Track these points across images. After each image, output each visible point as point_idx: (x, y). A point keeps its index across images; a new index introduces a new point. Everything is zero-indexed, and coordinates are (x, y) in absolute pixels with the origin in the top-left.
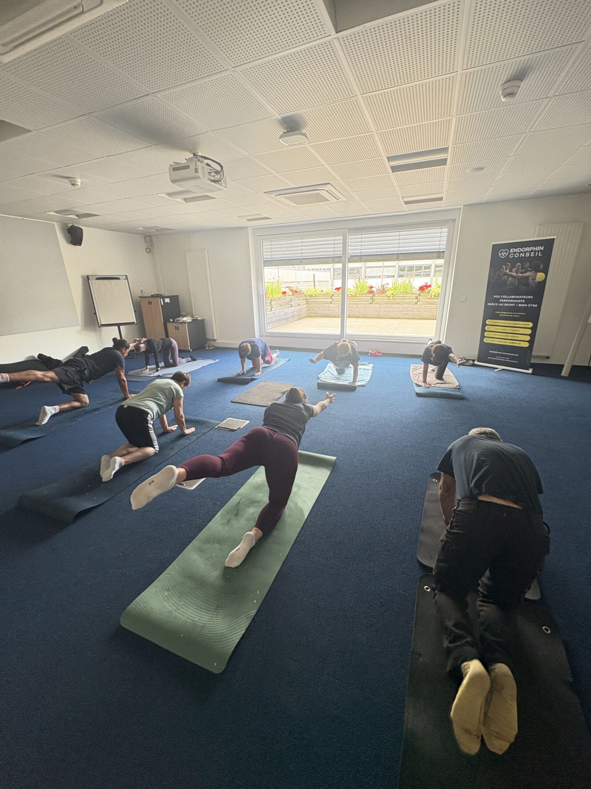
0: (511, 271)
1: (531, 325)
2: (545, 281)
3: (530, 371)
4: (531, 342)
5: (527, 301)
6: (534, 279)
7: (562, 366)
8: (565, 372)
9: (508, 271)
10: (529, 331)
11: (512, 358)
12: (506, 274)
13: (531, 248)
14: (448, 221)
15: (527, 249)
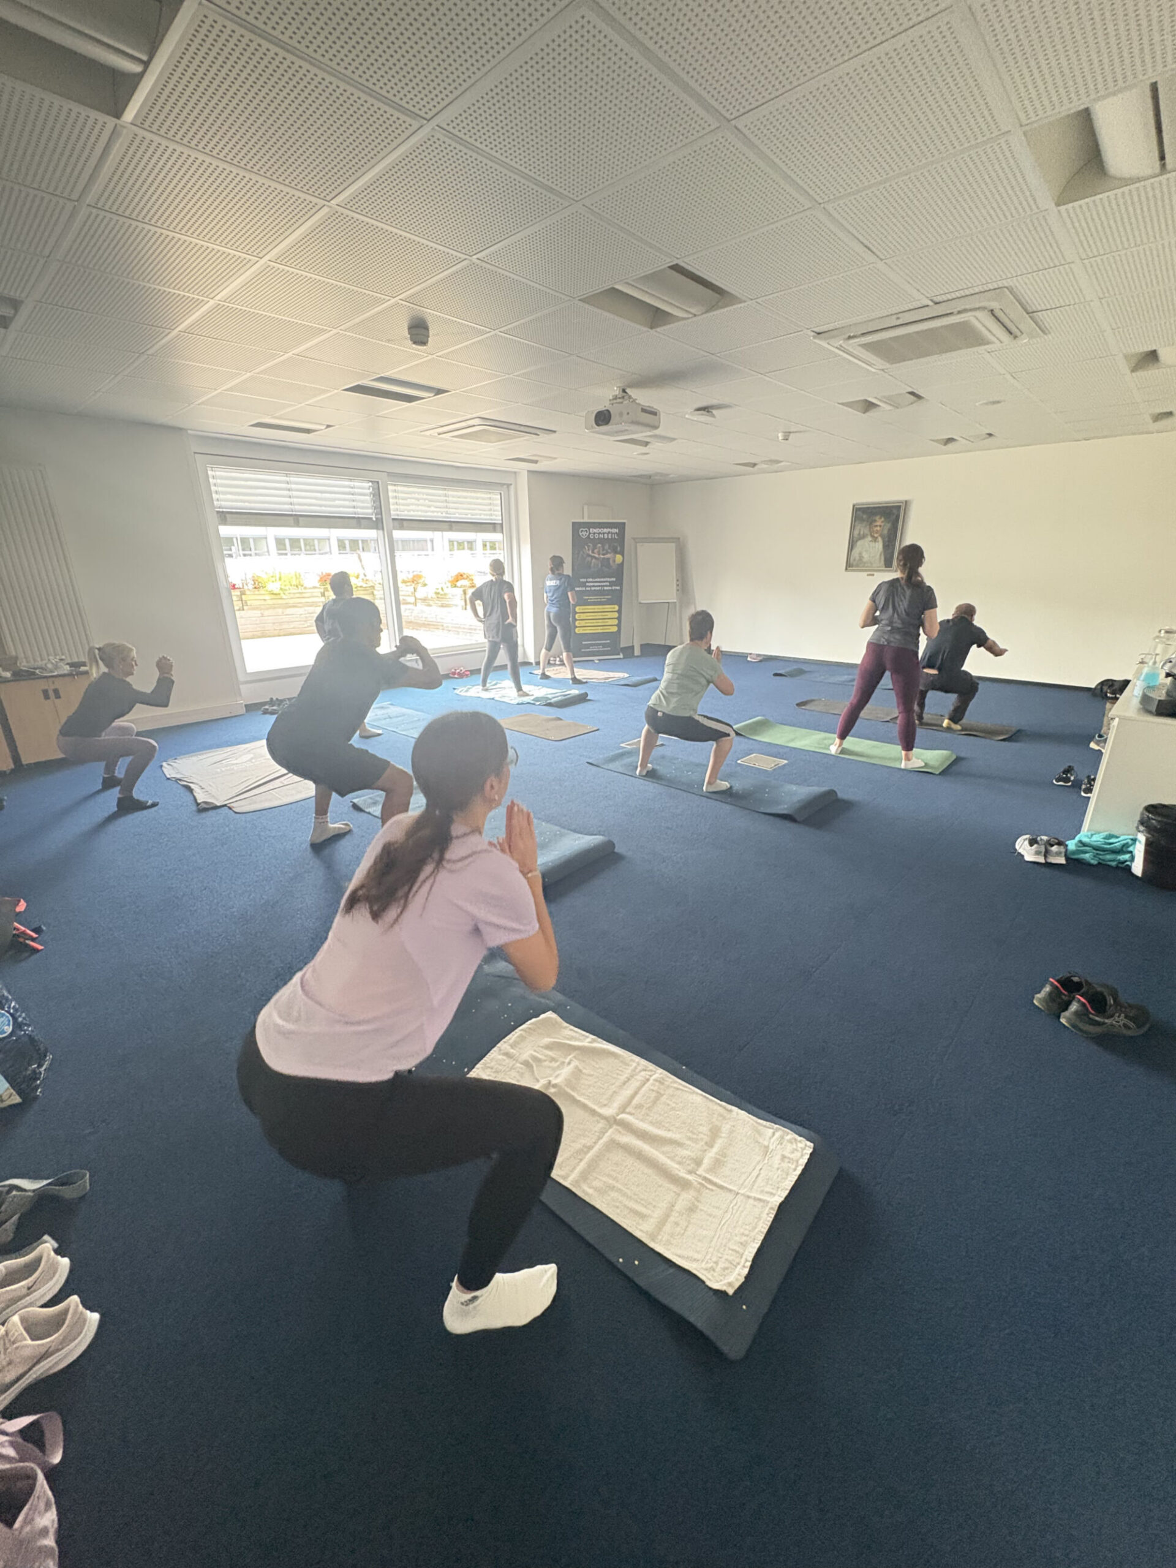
0: (593, 552)
1: (616, 608)
2: (623, 563)
3: (621, 656)
4: (619, 625)
5: (612, 584)
6: (614, 561)
7: (633, 647)
8: (637, 652)
9: (590, 552)
10: (616, 615)
11: (604, 645)
12: (589, 555)
13: (609, 530)
14: (502, 485)
15: (605, 530)
